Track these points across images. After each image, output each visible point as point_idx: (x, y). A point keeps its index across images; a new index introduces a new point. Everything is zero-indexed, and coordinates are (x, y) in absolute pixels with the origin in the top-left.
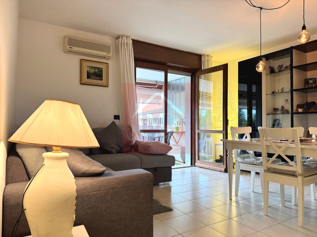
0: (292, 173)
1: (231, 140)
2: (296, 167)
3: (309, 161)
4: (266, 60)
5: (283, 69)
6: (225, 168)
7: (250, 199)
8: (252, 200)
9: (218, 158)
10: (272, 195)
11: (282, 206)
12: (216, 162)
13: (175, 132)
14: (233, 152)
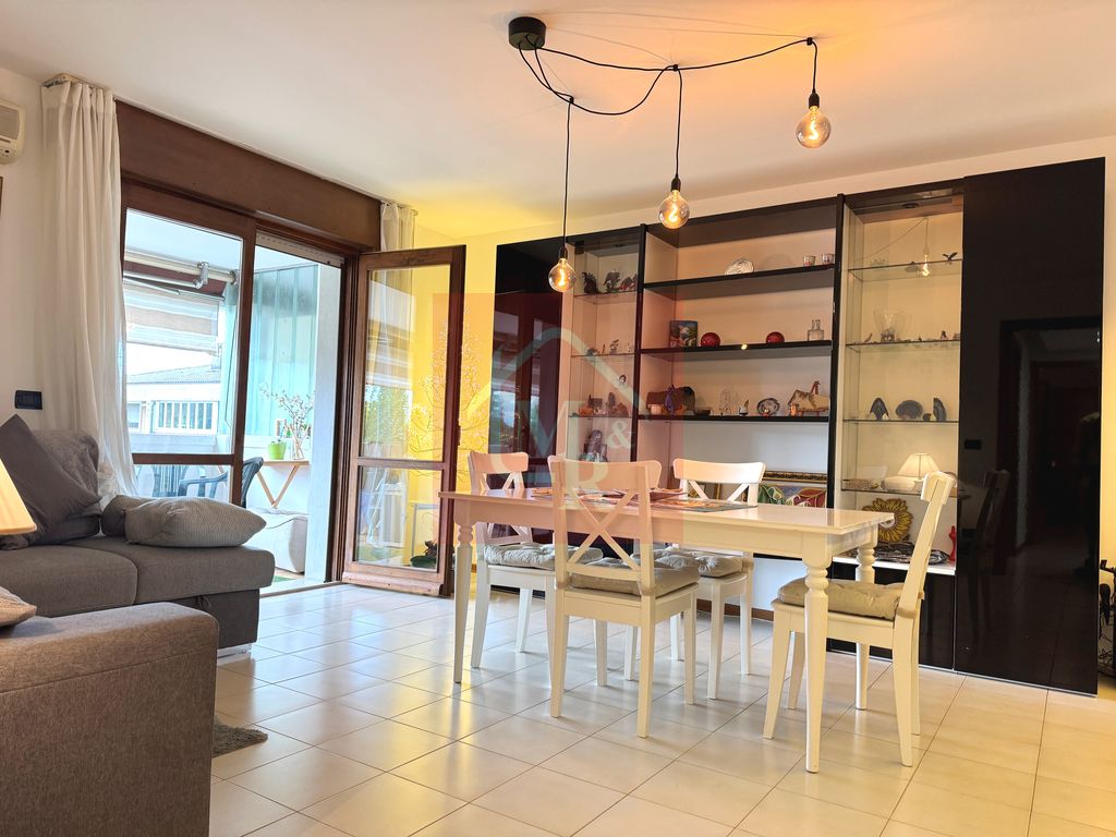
0: (628, 589)
1: (469, 493)
2: (639, 570)
3: (671, 553)
4: (576, 253)
5: (618, 285)
6: (442, 582)
7: (512, 674)
8: (520, 676)
9: (421, 551)
10: (574, 658)
11: (599, 685)
12: (414, 565)
13: (269, 463)
14: (474, 533)
